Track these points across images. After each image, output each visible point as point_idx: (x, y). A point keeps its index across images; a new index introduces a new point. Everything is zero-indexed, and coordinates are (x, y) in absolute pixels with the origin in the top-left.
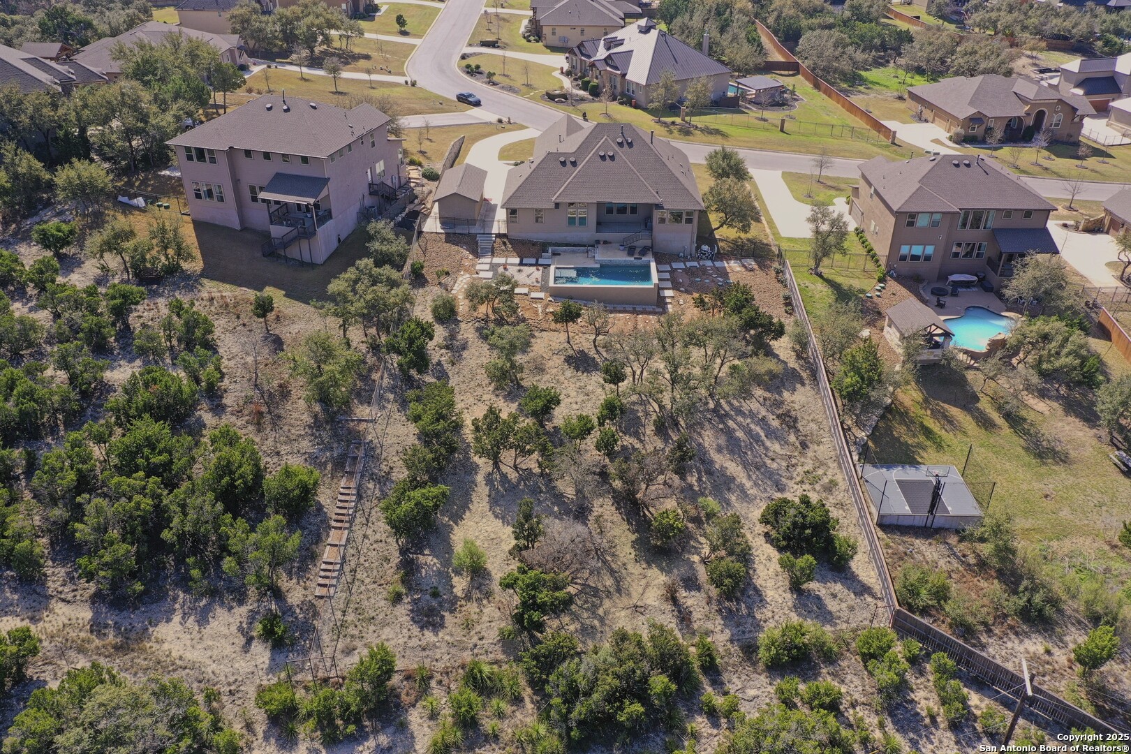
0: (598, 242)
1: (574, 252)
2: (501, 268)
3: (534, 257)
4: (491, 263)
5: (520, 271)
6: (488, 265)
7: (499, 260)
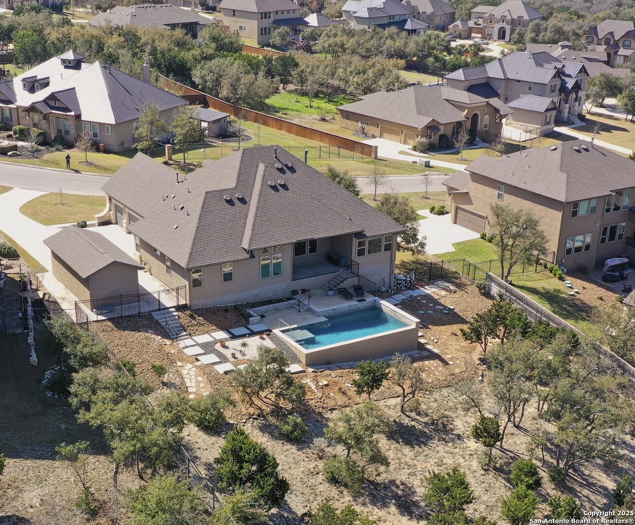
0: (295, 292)
1: (276, 310)
2: (218, 346)
3: (240, 326)
4: (197, 344)
5: (244, 345)
6: (198, 347)
7: (203, 339)
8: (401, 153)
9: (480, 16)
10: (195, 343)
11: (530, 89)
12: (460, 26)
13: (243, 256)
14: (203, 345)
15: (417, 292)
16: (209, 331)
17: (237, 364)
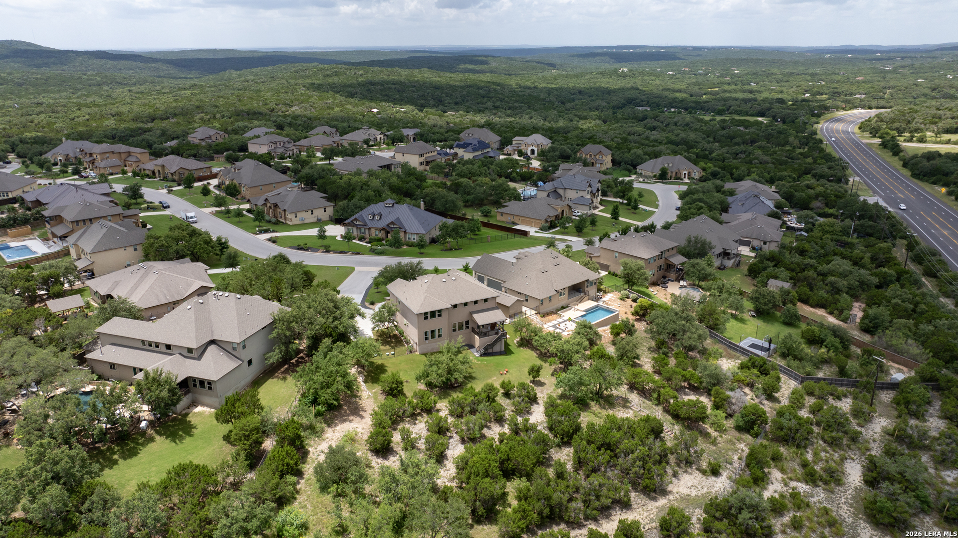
2: (557, 326)
3: (559, 318)
4: (550, 326)
5: (566, 324)
7: (550, 324)
8: (536, 232)
12: (510, 149)
13: (555, 293)
14: (552, 326)
15: (604, 299)
16: (550, 321)
17: (568, 331)
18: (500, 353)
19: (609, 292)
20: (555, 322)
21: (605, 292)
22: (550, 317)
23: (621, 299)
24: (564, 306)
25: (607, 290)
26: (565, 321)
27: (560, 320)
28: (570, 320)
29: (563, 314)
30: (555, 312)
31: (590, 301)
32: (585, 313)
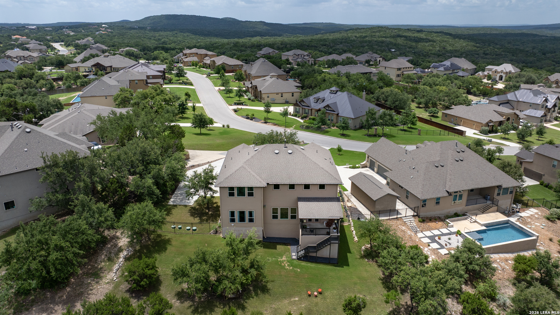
1: (459, 220)
2: (437, 238)
3: (444, 228)
4: (426, 237)
5: (449, 239)
6: (427, 238)
7: (428, 233)
8: (474, 134)
9: (490, 70)
10: (425, 236)
11: (530, 106)
12: (481, 74)
13: (447, 194)
14: (429, 237)
15: (523, 214)
16: (430, 229)
17: (449, 249)
18: (328, 261)
19: (532, 206)
20: (436, 232)
21: (526, 205)
22: (432, 224)
23: (548, 219)
24: (459, 213)
25: (530, 203)
26: (451, 234)
27: (445, 231)
28: (458, 233)
29: (452, 224)
30: (442, 219)
31: (499, 214)
32: (484, 228)
